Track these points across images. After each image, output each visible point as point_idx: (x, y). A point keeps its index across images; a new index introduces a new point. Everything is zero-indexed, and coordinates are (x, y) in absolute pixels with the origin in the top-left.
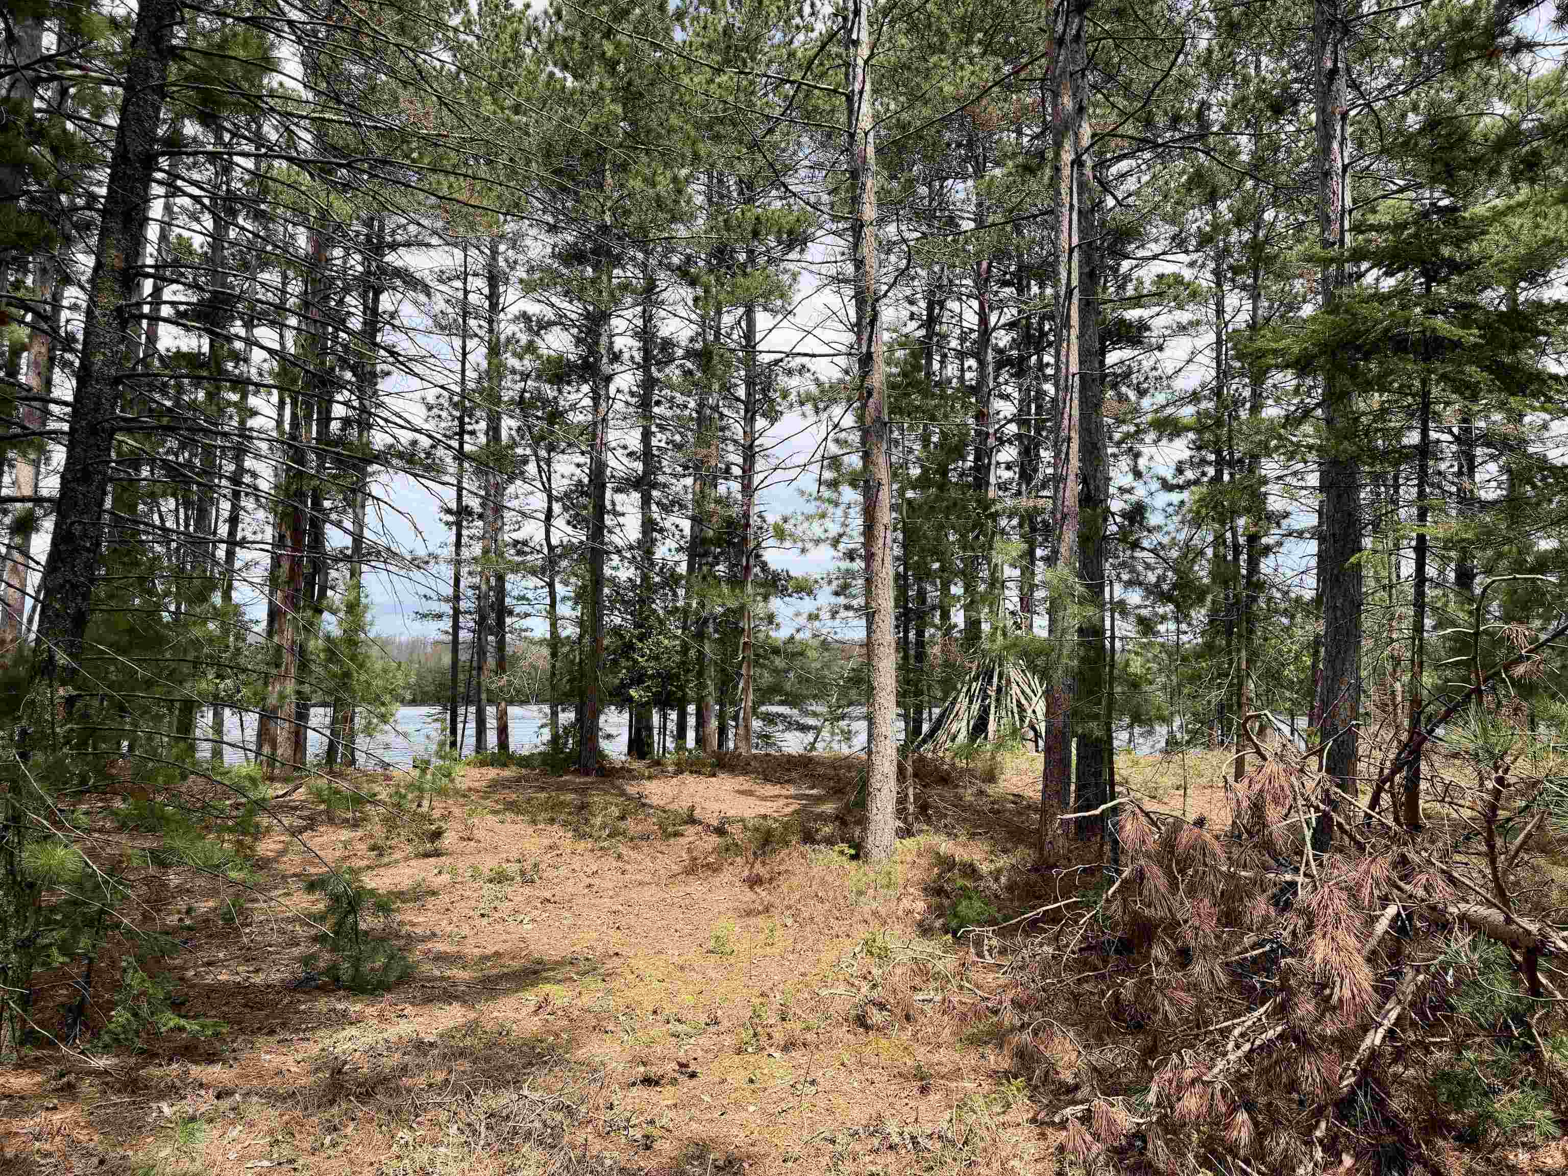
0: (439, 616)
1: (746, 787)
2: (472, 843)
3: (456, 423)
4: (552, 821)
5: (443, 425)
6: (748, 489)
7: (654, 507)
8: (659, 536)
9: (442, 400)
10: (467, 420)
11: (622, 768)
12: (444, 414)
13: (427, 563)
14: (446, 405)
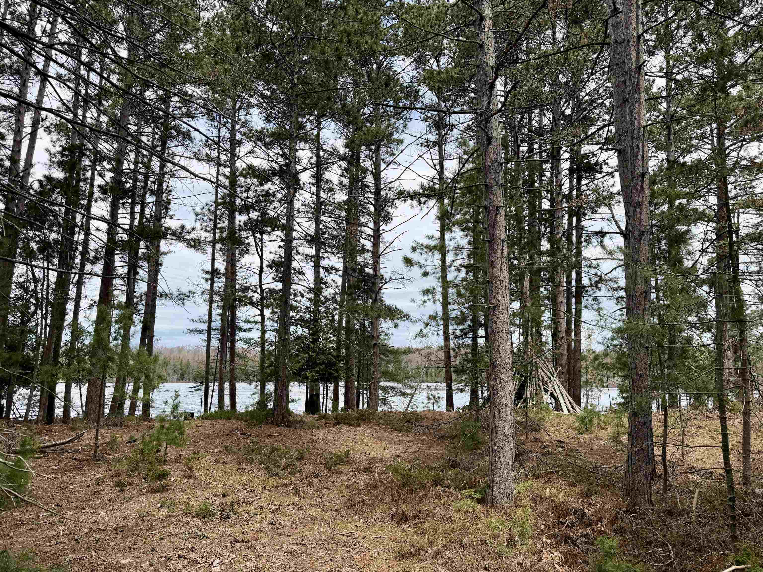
0: (201, 331)
1: (379, 435)
2: (191, 480)
3: (212, 223)
4: (252, 461)
5: (205, 224)
6: (376, 255)
7: (321, 270)
8: (323, 286)
9: (204, 210)
10: (218, 221)
11: (301, 421)
12: (205, 218)
13: (188, 296)
14: (206, 213)
